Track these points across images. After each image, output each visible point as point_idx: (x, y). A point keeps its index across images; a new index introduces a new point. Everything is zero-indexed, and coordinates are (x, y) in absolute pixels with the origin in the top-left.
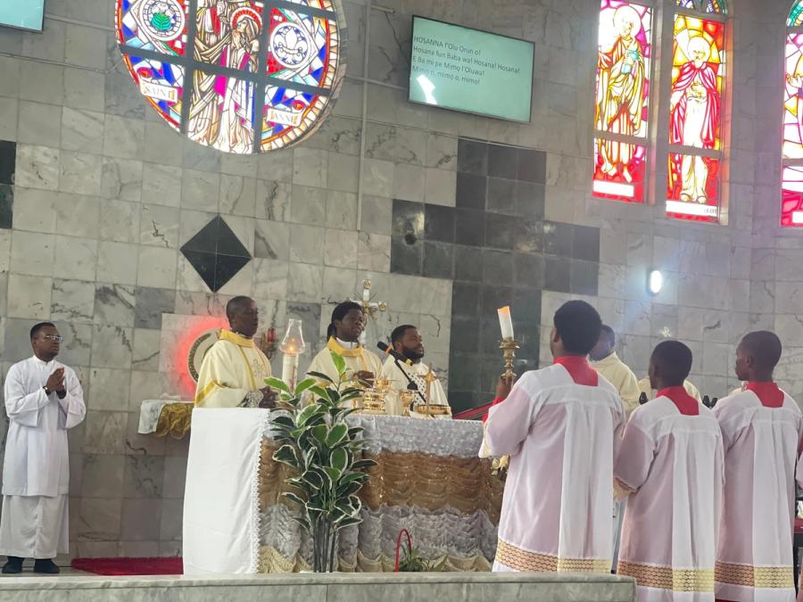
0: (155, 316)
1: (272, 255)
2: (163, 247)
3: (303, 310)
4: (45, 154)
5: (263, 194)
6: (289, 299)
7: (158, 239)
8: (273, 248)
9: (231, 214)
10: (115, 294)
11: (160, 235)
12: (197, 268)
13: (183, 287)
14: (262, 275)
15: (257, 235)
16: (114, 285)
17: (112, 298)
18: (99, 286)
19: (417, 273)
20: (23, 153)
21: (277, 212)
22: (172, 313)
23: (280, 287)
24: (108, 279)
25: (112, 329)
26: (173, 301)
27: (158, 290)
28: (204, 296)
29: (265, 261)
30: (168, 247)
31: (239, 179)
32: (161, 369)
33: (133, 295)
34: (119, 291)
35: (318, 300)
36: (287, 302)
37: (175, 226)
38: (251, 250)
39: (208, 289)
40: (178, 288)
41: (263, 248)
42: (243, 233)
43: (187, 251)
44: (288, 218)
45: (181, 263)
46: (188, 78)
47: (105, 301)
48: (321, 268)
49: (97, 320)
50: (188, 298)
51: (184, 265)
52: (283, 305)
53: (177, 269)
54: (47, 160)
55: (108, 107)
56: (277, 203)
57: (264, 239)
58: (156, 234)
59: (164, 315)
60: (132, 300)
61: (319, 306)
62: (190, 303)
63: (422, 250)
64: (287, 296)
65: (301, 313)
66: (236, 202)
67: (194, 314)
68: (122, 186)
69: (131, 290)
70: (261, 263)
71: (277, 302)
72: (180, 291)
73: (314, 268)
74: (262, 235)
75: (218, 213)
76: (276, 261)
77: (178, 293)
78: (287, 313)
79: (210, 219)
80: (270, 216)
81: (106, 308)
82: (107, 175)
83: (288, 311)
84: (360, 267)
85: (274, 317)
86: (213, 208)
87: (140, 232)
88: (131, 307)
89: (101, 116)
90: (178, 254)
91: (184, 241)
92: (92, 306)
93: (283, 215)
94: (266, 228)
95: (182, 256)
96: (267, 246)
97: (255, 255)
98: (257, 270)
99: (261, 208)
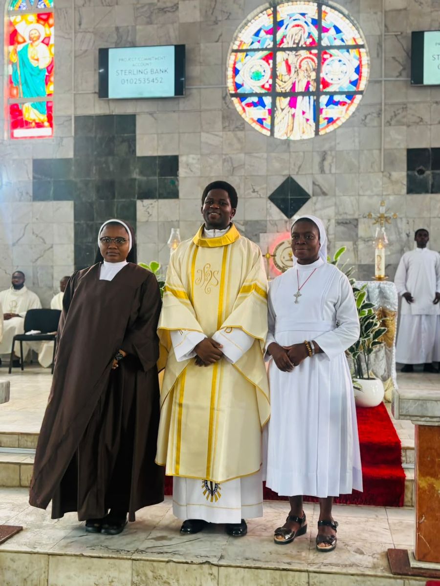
0: (256, 235)
1: (324, 194)
2: (257, 198)
3: (346, 223)
4: (193, 159)
5: (317, 159)
6: (337, 218)
7: (254, 195)
8: (324, 190)
9: (297, 174)
11: (256, 192)
12: (278, 206)
13: (271, 218)
14: (318, 206)
15: (314, 183)
19: (427, 192)
20: (182, 160)
21: (327, 168)
22: (265, 232)
23: (331, 212)
26: (266, 226)
27: (256, 222)
28: (283, 222)
29: (320, 198)
30: (260, 197)
31: (301, 154)
33: (243, 225)
35: (356, 216)
36: (336, 220)
37: (265, 186)
38: (310, 192)
39: (285, 218)
40: (268, 219)
41: (318, 190)
42: (305, 184)
43: (272, 198)
44: (333, 171)
45: (269, 205)
46: (274, 104)
48: (357, 197)
50: (275, 224)
51: (270, 206)
52: (333, 221)
53: (267, 209)
54: (194, 162)
55: (224, 128)
56: (326, 163)
57: (318, 186)
58: (254, 191)
59: (261, 235)
60: (242, 228)
61: (357, 220)
62: (276, 227)
63: (430, 177)
64: (335, 216)
65: (346, 225)
66: (300, 167)
67: (278, 232)
68: (234, 168)
69: (242, 223)
70: (317, 199)
71: (329, 220)
72: (269, 220)
73: (352, 198)
74: (317, 183)
75: (290, 175)
76: (327, 197)
77: (268, 222)
78: (336, 226)
79: (284, 179)
80: (322, 171)
82: (226, 164)
83: (337, 224)
84: (385, 193)
86: (286, 172)
87: (245, 191)
88: (242, 232)
89: (221, 134)
90: (267, 201)
91: (270, 193)
93: (330, 170)
94: (320, 179)
95: (269, 201)
96: (321, 189)
97: (313, 195)
98: (315, 204)
99: (316, 168)
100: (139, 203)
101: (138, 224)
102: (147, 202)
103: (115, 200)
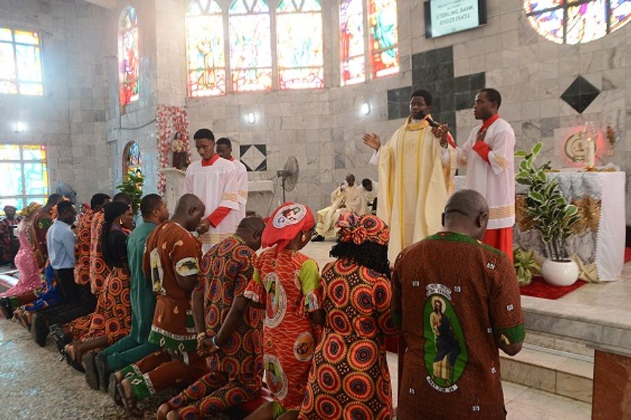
0: (550, 131)
1: (614, 87)
2: (551, 98)
4: (497, 73)
5: (607, 56)
6: (627, 108)
7: (548, 96)
8: (614, 83)
9: (587, 72)
10: (530, 124)
11: (550, 93)
12: (570, 103)
13: (563, 115)
14: (608, 99)
15: (603, 79)
16: (531, 120)
17: (530, 126)
18: (524, 122)
20: (488, 75)
21: (616, 63)
22: (559, 127)
23: (621, 103)
24: (526, 119)
25: (531, 140)
26: (559, 122)
27: (551, 119)
28: (575, 117)
29: (610, 92)
30: (553, 98)
31: (591, 54)
32: (556, 154)
33: (539, 123)
34: (532, 122)
36: (626, 110)
37: (556, 87)
38: (599, 87)
39: (576, 113)
40: (561, 116)
41: (607, 84)
42: (594, 80)
43: (564, 97)
44: (623, 65)
45: (561, 104)
46: (565, 14)
47: (526, 128)
49: (524, 137)
50: (567, 119)
51: (563, 104)
52: (623, 113)
53: (560, 107)
54: (497, 75)
55: (521, 43)
56: (616, 59)
57: (608, 80)
58: (547, 93)
59: (555, 130)
60: (539, 125)
62: (568, 121)
66: (589, 66)
67: (570, 126)
68: (529, 76)
69: (538, 121)
70: (607, 93)
71: (619, 111)
74: (606, 79)
75: (579, 75)
76: (617, 90)
77: (561, 118)
78: (627, 116)
79: (574, 79)
80: (611, 66)
81: (527, 131)
82: (523, 73)
83: (627, 114)
85: (618, 120)
86: (577, 73)
87: (539, 94)
88: (539, 129)
89: (518, 49)
90: (559, 100)
91: (561, 94)
92: (521, 131)
93: (620, 65)
94: (609, 75)
95: (561, 100)
96: (610, 83)
97: (603, 90)
98: (605, 97)
99: (605, 65)
100: (457, 113)
101: (457, 130)
102: (463, 112)
103: (441, 113)
